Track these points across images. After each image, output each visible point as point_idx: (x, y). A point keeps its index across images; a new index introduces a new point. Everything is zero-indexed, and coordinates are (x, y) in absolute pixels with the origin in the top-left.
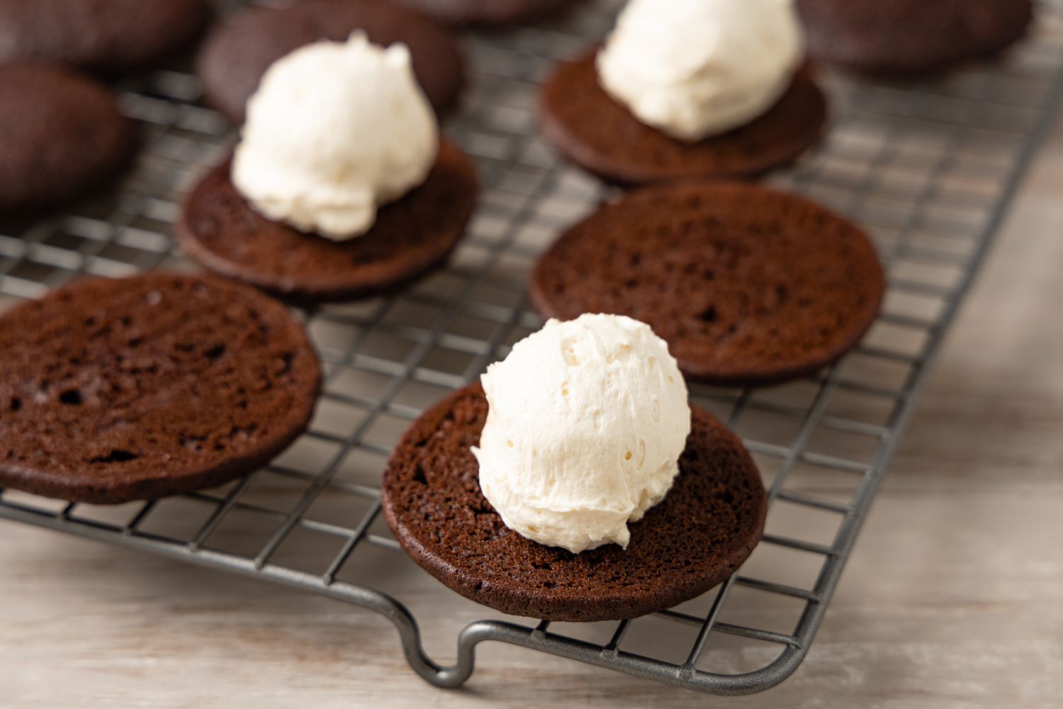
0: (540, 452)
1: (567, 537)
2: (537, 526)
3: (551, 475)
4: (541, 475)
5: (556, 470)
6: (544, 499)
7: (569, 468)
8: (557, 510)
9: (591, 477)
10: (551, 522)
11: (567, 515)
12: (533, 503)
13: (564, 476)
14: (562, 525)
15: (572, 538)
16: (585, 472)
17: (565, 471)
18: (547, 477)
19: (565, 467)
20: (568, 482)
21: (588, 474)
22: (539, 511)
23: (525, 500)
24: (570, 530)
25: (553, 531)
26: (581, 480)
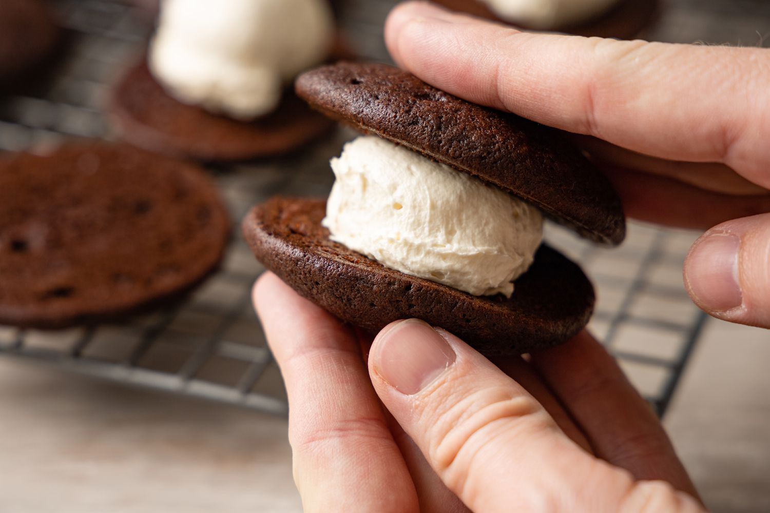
0: (439, 203)
1: (470, 281)
2: (442, 272)
3: (450, 226)
4: (441, 226)
5: (455, 221)
6: (448, 246)
7: (467, 218)
8: (464, 253)
9: (491, 226)
10: (457, 266)
11: (473, 259)
12: (437, 249)
13: (464, 225)
14: (467, 269)
15: (475, 283)
16: (484, 222)
17: (464, 221)
18: (447, 227)
19: (464, 217)
20: (468, 231)
21: (487, 224)
22: (444, 257)
23: (428, 248)
24: (474, 274)
25: (458, 276)
26: (481, 229)
